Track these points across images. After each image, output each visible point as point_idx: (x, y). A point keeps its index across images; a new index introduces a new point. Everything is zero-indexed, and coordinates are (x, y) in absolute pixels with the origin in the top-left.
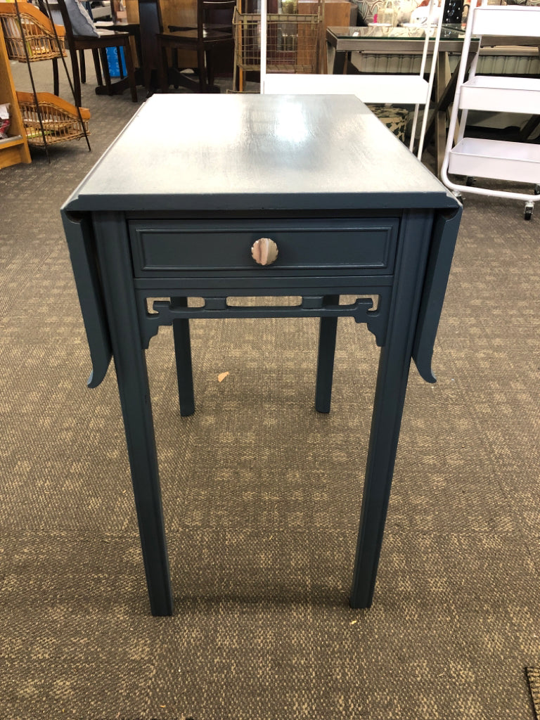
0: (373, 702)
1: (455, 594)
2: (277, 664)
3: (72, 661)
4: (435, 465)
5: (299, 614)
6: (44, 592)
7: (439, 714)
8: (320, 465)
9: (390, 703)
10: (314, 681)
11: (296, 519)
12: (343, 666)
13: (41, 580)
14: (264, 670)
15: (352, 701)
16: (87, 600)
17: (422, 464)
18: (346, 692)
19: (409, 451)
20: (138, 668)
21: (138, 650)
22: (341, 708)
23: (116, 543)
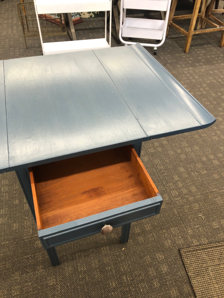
0: (135, 275)
1: (154, 229)
2: (101, 271)
3: (28, 292)
6: (8, 269)
7: (155, 273)
9: (140, 274)
10: (115, 274)
13: (5, 264)
14: (97, 275)
15: (128, 277)
16: (26, 267)
18: (126, 274)
20: (53, 288)
21: (51, 282)
22: (125, 281)
23: (30, 241)
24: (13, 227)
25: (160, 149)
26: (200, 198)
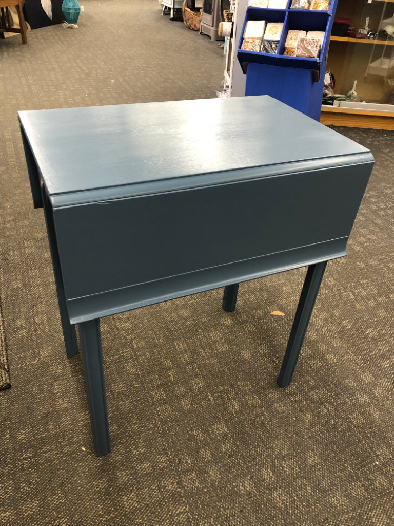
2: (47, 415)
3: (36, 331)
5: (83, 416)
8: (218, 396)
11: (158, 395)
15: (29, 461)
20: (36, 356)
21: (44, 352)
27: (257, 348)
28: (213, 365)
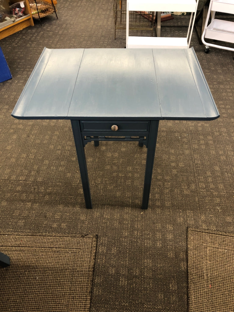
0: (144, 233)
1: (172, 207)
2: (120, 223)
3: (65, 219)
4: (174, 166)
5: (127, 210)
6: (56, 201)
7: (161, 237)
8: (138, 165)
9: (149, 234)
10: (129, 227)
11: (129, 182)
12: (137, 224)
13: (55, 197)
14: (116, 224)
15: (139, 233)
16: (68, 203)
17: (171, 166)
18: (138, 231)
19: (167, 161)
20: (83, 222)
21: (83, 218)
22: (136, 234)
23: (76, 187)
24: (67, 175)
25: (203, 147)
26: (224, 195)
27: (122, 145)
28: (123, 161)
